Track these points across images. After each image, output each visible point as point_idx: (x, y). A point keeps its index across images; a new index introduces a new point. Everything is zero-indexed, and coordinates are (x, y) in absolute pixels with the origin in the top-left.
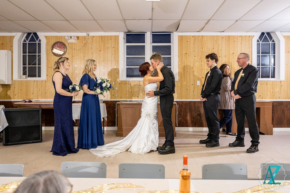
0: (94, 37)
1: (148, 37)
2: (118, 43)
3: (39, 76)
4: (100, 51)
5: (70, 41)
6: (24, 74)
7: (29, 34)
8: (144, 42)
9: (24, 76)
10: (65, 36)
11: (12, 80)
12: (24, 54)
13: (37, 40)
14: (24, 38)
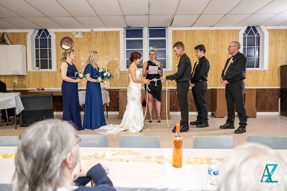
0: (97, 32)
1: (146, 32)
2: (119, 38)
3: (51, 68)
4: (103, 45)
5: (77, 36)
6: (37, 65)
7: (40, 31)
8: (142, 37)
9: (38, 68)
10: (72, 32)
11: (27, 71)
12: (37, 49)
13: (48, 36)
14: (36, 34)
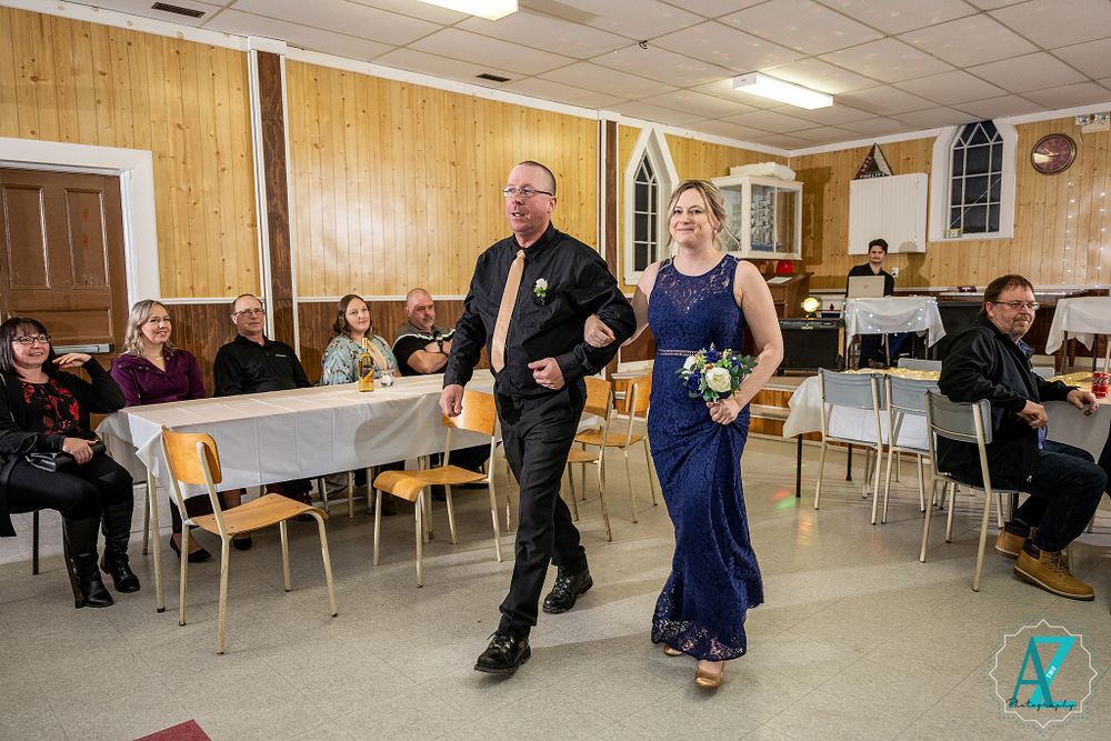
3: (994, 228)
5: (1088, 128)
6: (955, 225)
9: (956, 230)
10: (1074, 118)
11: (927, 241)
12: (956, 178)
13: (992, 138)
14: (958, 137)
